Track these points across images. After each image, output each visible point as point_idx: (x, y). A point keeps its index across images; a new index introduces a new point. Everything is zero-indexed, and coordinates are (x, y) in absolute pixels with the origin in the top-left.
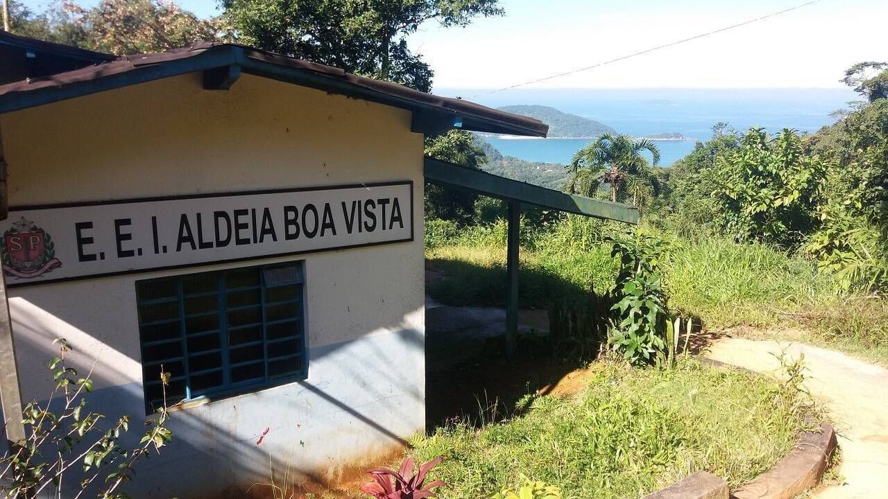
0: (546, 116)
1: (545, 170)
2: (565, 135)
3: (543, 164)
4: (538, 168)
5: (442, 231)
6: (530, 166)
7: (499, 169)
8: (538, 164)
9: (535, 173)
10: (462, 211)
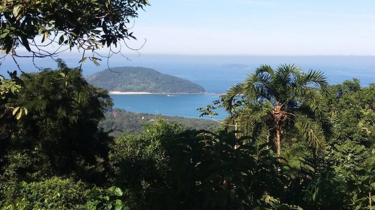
0: (148, 76)
1: (149, 120)
2: (164, 91)
3: (147, 114)
4: (143, 118)
5: (59, 195)
6: (136, 116)
7: (110, 119)
8: (142, 115)
9: (140, 122)
10: (83, 162)
